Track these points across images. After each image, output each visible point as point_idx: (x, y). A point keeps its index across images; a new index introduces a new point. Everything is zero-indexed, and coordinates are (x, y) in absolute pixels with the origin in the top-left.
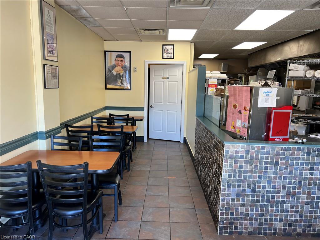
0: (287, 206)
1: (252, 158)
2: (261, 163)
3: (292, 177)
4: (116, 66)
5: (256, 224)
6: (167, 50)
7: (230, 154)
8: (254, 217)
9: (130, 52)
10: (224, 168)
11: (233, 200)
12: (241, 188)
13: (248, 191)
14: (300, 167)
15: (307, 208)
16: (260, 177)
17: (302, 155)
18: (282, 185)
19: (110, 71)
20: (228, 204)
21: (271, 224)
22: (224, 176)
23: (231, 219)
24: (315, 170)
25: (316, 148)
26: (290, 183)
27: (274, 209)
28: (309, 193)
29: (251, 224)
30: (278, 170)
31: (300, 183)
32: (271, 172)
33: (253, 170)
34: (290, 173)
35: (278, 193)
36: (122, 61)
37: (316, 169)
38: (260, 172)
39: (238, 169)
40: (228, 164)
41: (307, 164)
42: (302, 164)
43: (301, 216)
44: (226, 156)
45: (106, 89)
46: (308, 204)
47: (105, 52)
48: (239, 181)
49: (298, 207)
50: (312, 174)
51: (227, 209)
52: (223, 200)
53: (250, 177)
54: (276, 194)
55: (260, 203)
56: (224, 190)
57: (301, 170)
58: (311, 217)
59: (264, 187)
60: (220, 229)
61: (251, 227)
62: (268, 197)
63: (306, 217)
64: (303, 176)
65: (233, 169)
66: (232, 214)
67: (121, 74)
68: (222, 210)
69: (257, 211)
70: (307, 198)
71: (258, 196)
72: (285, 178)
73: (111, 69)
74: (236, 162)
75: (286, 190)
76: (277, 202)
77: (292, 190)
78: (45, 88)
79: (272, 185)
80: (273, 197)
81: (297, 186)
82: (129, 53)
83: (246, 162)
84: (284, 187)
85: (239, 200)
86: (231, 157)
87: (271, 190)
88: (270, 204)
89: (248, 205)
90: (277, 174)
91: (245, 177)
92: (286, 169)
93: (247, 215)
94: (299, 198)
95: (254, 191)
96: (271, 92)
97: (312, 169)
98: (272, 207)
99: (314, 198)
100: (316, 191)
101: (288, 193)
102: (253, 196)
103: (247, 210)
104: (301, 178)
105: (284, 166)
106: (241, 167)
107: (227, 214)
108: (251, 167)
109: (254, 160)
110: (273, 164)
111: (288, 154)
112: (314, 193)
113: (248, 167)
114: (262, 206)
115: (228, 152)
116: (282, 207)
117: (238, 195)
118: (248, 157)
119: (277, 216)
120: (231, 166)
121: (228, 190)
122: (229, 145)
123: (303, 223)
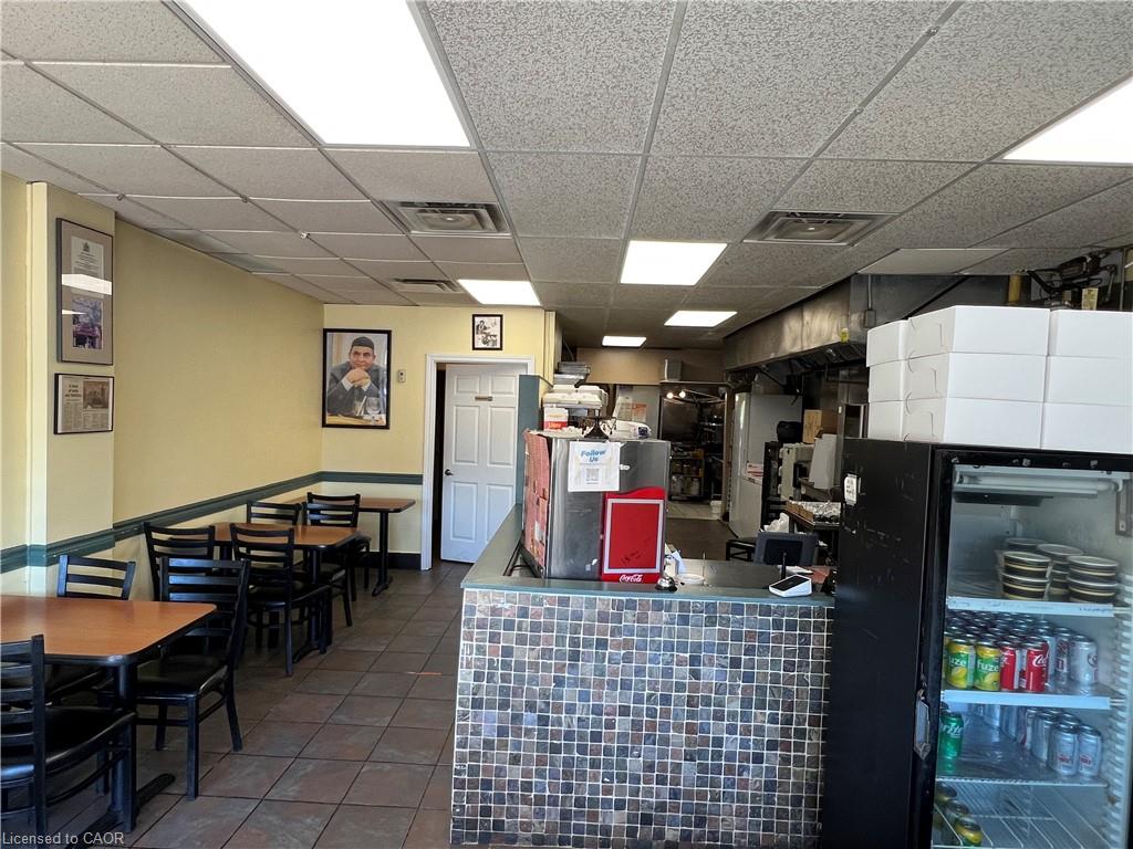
0: (634, 764)
1: (535, 627)
2: (560, 640)
3: (644, 681)
4: (351, 368)
5: (552, 814)
6: (485, 328)
7: (478, 615)
8: (547, 793)
9: (389, 333)
10: (463, 656)
11: (488, 744)
12: (509, 711)
13: (530, 718)
14: (664, 655)
15: (689, 770)
16: (559, 682)
17: (667, 623)
18: (618, 704)
19: (336, 380)
20: (474, 755)
21: (594, 816)
22: (464, 677)
23: (485, 798)
24: (704, 665)
25: (701, 604)
26: (639, 699)
27: (601, 771)
28: (691, 729)
29: (540, 814)
30: (606, 663)
31: (666, 700)
32: (587, 669)
33: (540, 661)
34: (639, 672)
35: (610, 725)
36: (366, 354)
37: (706, 662)
38: (560, 668)
39: (500, 659)
40: (475, 643)
41: (683, 647)
42: (669, 647)
43: (675, 794)
44: (469, 621)
45: (324, 425)
46: (692, 759)
47: (326, 331)
48: (504, 691)
49: (663, 767)
50: (695, 674)
51: (473, 771)
52: (463, 744)
53: (532, 680)
54: (604, 730)
55: (563, 755)
56: (464, 715)
57: (668, 663)
58: (702, 796)
59: (571, 709)
60: (454, 827)
61: (540, 823)
62: (582, 737)
63: (688, 795)
64: (674, 680)
65: (487, 657)
66: (487, 784)
67: (365, 388)
68: (458, 772)
69: (554, 776)
70: (689, 742)
71: (555, 735)
72: (626, 685)
73: (338, 375)
74: (494, 638)
75: (631, 718)
76: (608, 752)
77: (645, 718)
78: (56, 432)
79: (591, 703)
80: (596, 737)
81: (658, 707)
82: (386, 335)
83: (521, 640)
84: (624, 711)
85: (504, 745)
86: (481, 625)
87: (591, 716)
88: (589, 757)
89: (529, 760)
90: (603, 674)
91: (520, 680)
92: (627, 658)
93: (527, 787)
94: (665, 741)
95: (543, 721)
96: (603, 453)
97: (694, 660)
98: (595, 764)
99: (705, 742)
100: (712, 722)
101: (636, 725)
102: (542, 735)
103: (526, 774)
104: (668, 686)
105: (623, 652)
106: (507, 652)
107: (473, 785)
108: (534, 653)
109: (542, 634)
110: (591, 646)
111: (630, 617)
112: (706, 729)
113: (525, 654)
114: (568, 763)
115: (472, 610)
116: (621, 765)
117: (502, 732)
118: (524, 625)
119: (608, 791)
120: (480, 650)
121: (475, 716)
122: (475, 593)
123: (681, 815)
